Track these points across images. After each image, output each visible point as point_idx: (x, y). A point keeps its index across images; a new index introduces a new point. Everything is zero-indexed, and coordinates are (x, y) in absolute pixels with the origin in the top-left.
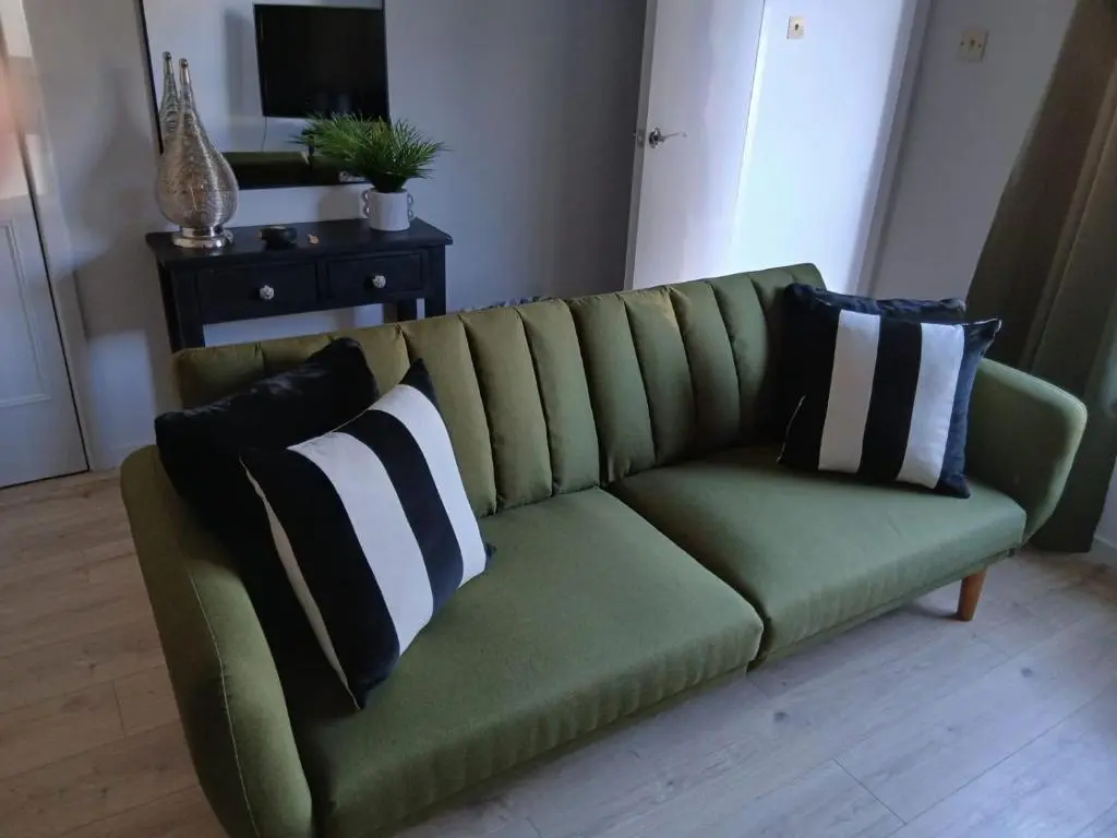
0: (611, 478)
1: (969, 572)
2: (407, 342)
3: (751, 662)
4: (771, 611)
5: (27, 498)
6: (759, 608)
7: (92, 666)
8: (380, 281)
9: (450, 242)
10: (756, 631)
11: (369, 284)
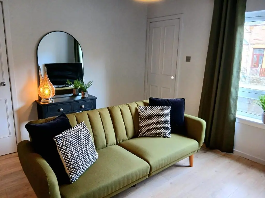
0: (118, 143)
1: (190, 155)
2: (76, 117)
3: (148, 175)
4: (151, 163)
5: (5, 158)
6: (149, 163)
7: (28, 188)
8: (83, 106)
9: (97, 98)
10: (148, 167)
11: (81, 107)
